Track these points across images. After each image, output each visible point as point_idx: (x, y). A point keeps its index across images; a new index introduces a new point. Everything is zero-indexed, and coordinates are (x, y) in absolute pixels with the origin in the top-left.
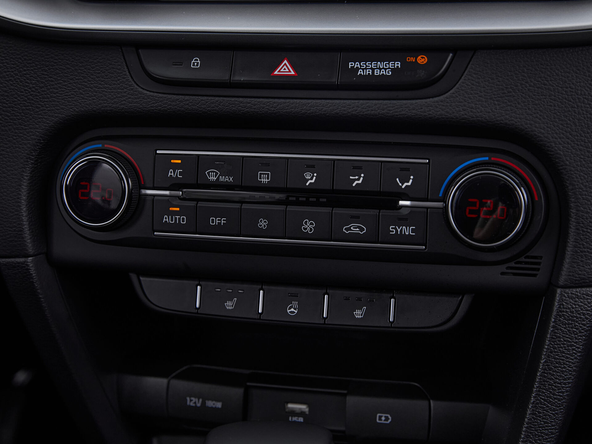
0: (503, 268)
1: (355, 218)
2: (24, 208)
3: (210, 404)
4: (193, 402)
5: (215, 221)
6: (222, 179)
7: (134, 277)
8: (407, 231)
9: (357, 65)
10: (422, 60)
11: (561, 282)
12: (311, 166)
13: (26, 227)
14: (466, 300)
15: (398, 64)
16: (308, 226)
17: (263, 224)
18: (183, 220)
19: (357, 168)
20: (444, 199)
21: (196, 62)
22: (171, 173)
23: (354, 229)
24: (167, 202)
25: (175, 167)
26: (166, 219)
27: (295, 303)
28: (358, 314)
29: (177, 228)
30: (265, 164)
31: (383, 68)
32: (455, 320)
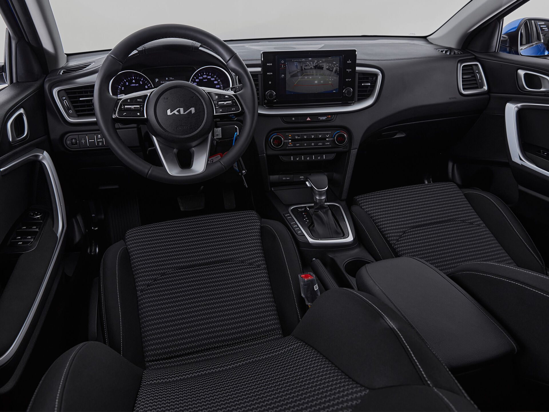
0: (342, 148)
1: (320, 142)
2: (264, 146)
3: (287, 178)
4: (284, 179)
5: (297, 145)
6: (298, 138)
7: (280, 156)
8: (328, 143)
9: (320, 118)
10: (330, 116)
11: (352, 149)
12: (313, 134)
13: (264, 148)
14: (335, 154)
15: (326, 117)
16: (313, 144)
17: (305, 144)
18: (292, 145)
19: (320, 134)
20: (334, 138)
21: (293, 119)
22: (289, 137)
23: (320, 144)
24: (289, 142)
25: (290, 136)
26: (289, 145)
27: (308, 157)
28: (319, 158)
29: (291, 147)
30: (305, 135)
31: (324, 118)
32: (334, 158)
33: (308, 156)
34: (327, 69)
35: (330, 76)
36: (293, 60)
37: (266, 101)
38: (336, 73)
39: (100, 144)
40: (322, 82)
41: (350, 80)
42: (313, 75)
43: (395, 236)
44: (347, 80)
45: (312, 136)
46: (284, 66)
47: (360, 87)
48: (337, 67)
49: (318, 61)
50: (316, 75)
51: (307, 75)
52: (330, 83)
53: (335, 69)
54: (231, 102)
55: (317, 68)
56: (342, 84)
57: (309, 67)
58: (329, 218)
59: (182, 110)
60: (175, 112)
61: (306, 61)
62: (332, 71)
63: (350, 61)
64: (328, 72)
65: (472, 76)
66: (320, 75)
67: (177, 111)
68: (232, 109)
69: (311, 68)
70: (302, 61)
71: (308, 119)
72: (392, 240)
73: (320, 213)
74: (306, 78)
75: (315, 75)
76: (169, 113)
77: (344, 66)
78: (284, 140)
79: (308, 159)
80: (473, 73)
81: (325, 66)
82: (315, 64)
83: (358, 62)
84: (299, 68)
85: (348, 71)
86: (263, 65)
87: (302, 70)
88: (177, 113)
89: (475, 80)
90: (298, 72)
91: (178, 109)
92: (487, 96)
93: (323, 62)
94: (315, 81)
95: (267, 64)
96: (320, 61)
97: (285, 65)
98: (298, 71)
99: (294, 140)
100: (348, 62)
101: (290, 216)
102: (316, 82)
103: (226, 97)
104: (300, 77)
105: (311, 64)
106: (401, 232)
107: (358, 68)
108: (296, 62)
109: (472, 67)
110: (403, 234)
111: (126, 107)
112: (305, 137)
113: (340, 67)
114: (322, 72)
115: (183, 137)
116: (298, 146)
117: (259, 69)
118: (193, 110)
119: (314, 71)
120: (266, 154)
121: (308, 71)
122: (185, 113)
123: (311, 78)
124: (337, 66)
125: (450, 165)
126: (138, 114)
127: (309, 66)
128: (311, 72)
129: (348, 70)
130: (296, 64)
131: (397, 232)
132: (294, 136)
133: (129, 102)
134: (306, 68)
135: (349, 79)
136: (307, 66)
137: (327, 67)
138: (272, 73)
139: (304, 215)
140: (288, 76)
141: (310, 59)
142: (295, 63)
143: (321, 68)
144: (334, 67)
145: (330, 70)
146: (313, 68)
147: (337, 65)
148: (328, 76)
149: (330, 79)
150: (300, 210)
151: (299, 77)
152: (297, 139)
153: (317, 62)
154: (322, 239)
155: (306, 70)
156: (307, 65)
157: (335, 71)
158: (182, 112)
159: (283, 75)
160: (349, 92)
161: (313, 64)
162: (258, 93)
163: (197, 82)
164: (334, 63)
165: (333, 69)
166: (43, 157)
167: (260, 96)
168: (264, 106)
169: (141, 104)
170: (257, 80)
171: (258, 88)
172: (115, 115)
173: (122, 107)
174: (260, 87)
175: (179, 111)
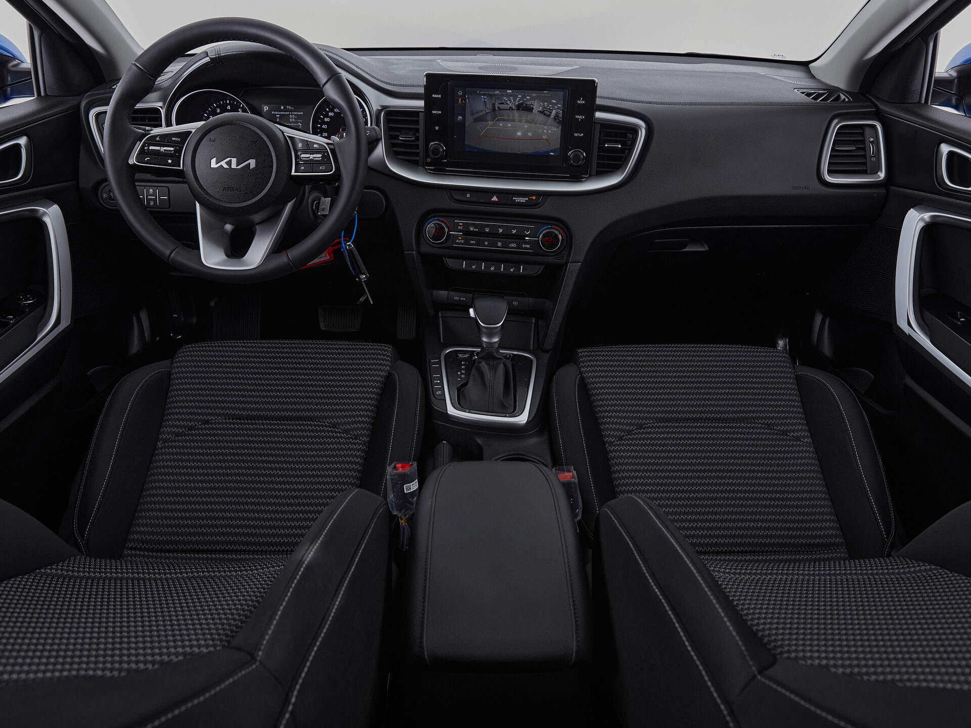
0: (553, 257)
1: (513, 242)
2: (414, 237)
3: (462, 299)
4: (456, 298)
5: (472, 242)
6: (475, 230)
7: (444, 258)
8: (528, 246)
9: (515, 198)
10: (534, 198)
11: (570, 261)
12: (501, 227)
13: (414, 241)
14: (543, 267)
15: (527, 199)
16: (500, 244)
17: (486, 243)
18: (463, 241)
19: (514, 228)
20: (538, 237)
21: (468, 195)
22: (459, 228)
23: (513, 245)
24: (458, 236)
25: (461, 226)
26: (457, 241)
27: (493, 267)
28: (512, 270)
29: (460, 244)
30: (487, 226)
31: (523, 200)
32: (540, 272)
33: (493, 265)
34: (540, 112)
35: (545, 124)
36: (478, 92)
37: (429, 160)
38: (556, 119)
39: (152, 203)
40: (530, 134)
41: (582, 135)
42: (513, 121)
43: (618, 430)
44: (576, 135)
45: (500, 230)
46: (462, 101)
47: (601, 149)
48: (558, 109)
49: (524, 97)
50: (520, 121)
51: (503, 120)
52: (544, 137)
53: (554, 112)
54: (320, 155)
55: (521, 109)
56: (567, 140)
57: (507, 107)
58: (496, 378)
59: (234, 161)
60: (224, 163)
61: (503, 96)
62: (549, 116)
63: (583, 100)
64: (541, 118)
65: (857, 148)
66: (527, 122)
67: (226, 163)
68: (321, 168)
69: (511, 109)
70: (495, 95)
71: (495, 199)
72: (609, 436)
73: (484, 365)
74: (501, 125)
75: (517, 120)
76: (214, 165)
77: (570, 109)
78: (449, 231)
79: (492, 269)
80: (863, 142)
81: (537, 106)
82: (519, 101)
83: (599, 101)
84: (489, 106)
85: (578, 119)
86: (426, 97)
87: (494, 110)
88: (226, 166)
89: (864, 156)
90: (486, 113)
91: (228, 159)
92: (883, 191)
93: (533, 99)
94: (518, 131)
95: (433, 96)
96: (528, 96)
97: (464, 99)
98: (487, 111)
99: (466, 233)
100: (579, 102)
101: (440, 363)
102: (519, 134)
103: (315, 146)
104: (490, 123)
105: (510, 100)
106: (633, 424)
107: (598, 115)
108: (484, 95)
109: (863, 129)
110: (636, 429)
111: (151, 148)
112: (487, 231)
113: (563, 111)
114: (530, 116)
115: (233, 206)
116: (473, 244)
117: (421, 103)
118: (252, 163)
119: (516, 114)
120: (418, 251)
121: (505, 112)
122: (239, 167)
123: (509, 125)
124: (559, 108)
125: (818, 319)
126: (170, 161)
127: (507, 104)
128: (511, 115)
129: (578, 117)
130: (483, 99)
131: (627, 424)
132: (468, 225)
133: (158, 141)
134: (502, 106)
135: (581, 133)
136: (503, 103)
137: (541, 109)
138: (440, 112)
139: (463, 365)
140: (469, 120)
141: (510, 91)
142: (483, 97)
143: (530, 109)
144: (552, 110)
145: (545, 114)
146: (514, 107)
147: (559, 105)
148: (540, 124)
149: (545, 131)
150: (460, 356)
152: (473, 231)
153: (521, 99)
154: (472, 411)
155: (502, 111)
156: (504, 101)
157: (555, 117)
158: (234, 166)
159: (461, 117)
160: (577, 157)
161: (515, 100)
162: (418, 145)
163: (330, 117)
164: (554, 101)
165: (551, 113)
166: (45, 213)
167: (421, 150)
168: (426, 169)
169: (178, 146)
170: (417, 122)
171: (418, 137)
172: (132, 160)
173: (145, 148)
174: (421, 134)
175: (229, 163)
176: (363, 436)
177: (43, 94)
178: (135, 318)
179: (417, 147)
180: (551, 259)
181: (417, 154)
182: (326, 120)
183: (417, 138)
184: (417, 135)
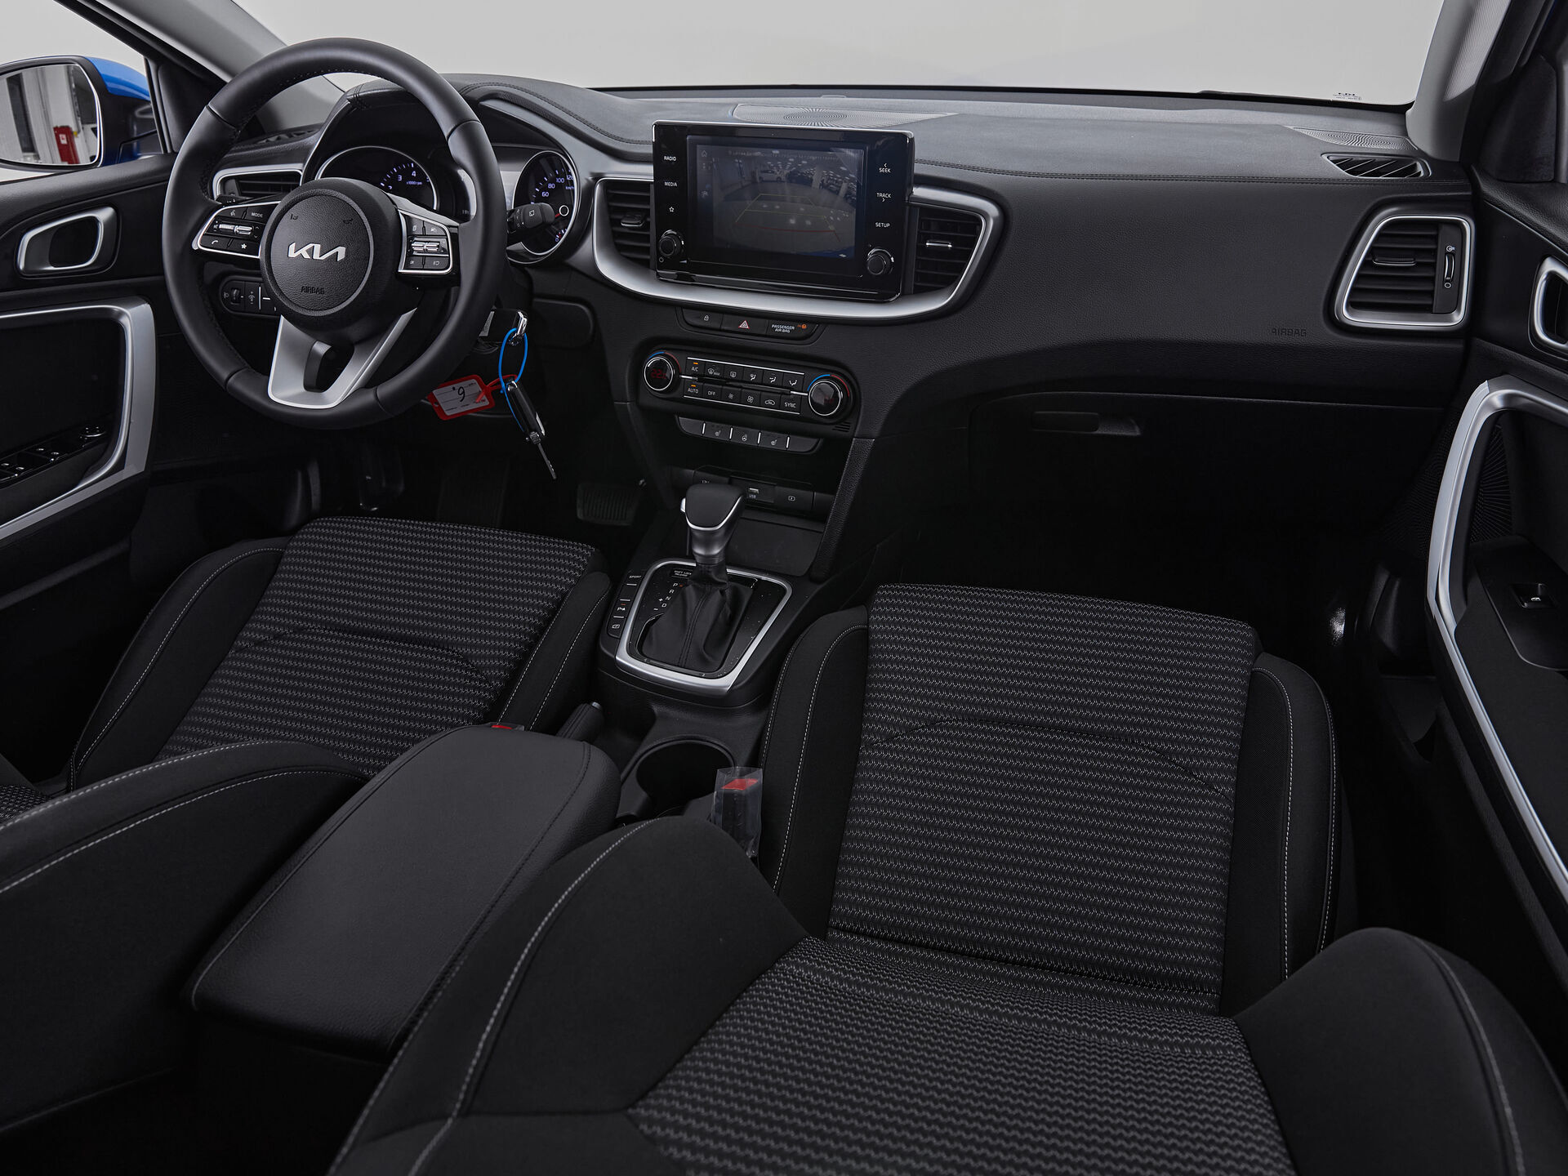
0: (833, 427)
1: (770, 398)
2: (627, 379)
5: (710, 393)
6: (715, 373)
7: (674, 417)
8: (793, 405)
9: (776, 326)
10: (804, 327)
11: (856, 434)
12: (753, 371)
13: (627, 388)
14: (820, 441)
15: (793, 328)
16: (750, 399)
17: (731, 396)
18: (697, 391)
19: (773, 374)
21: (707, 318)
22: (693, 369)
23: (770, 402)
24: (691, 381)
25: (695, 366)
26: (689, 390)
27: (746, 436)
28: (773, 443)
29: (695, 395)
30: (734, 368)
31: (786, 329)
32: (815, 450)
33: (746, 432)
34: (823, 186)
35: (831, 207)
36: (730, 152)
37: (662, 260)
38: (847, 199)
40: (808, 223)
41: (888, 225)
42: (783, 199)
43: (889, 724)
44: (878, 225)
45: (751, 376)
46: (706, 167)
47: (920, 250)
48: (850, 181)
49: (798, 161)
50: (793, 201)
51: (768, 199)
52: (831, 228)
53: (844, 186)
55: (794, 180)
56: (865, 235)
57: (774, 177)
58: (706, 612)
59: (317, 247)
60: (304, 252)
61: (766, 159)
62: (837, 192)
63: (888, 168)
64: (825, 196)
65: (1418, 264)
66: (803, 201)
67: (307, 251)
68: (434, 263)
69: (779, 180)
70: (754, 157)
71: (744, 325)
72: (872, 731)
73: (690, 591)
74: (765, 206)
75: (789, 198)
76: (292, 254)
77: (870, 179)
78: (679, 373)
79: (744, 439)
80: (1433, 253)
81: (817, 176)
82: (790, 168)
83: (919, 169)
84: (747, 175)
85: (881, 198)
86: (656, 160)
87: (754, 182)
88: (306, 256)
89: (1432, 280)
90: (743, 187)
91: (311, 245)
93: (811, 164)
94: (790, 217)
95: (665, 158)
96: (804, 159)
97: (709, 163)
98: (744, 184)
99: (702, 377)
100: (881, 170)
101: (639, 582)
102: (792, 221)
103: (432, 230)
105: (778, 167)
106: (920, 719)
107: (919, 192)
108: (739, 157)
109: (1438, 230)
110: (923, 727)
111: (221, 226)
112: (733, 376)
113: (858, 184)
114: (807, 193)
115: (317, 314)
116: (712, 397)
117: (650, 170)
118: (341, 252)
119: (787, 189)
120: (636, 403)
121: (771, 186)
122: (322, 258)
123: (777, 207)
124: (852, 180)
125: (1382, 580)
126: (244, 246)
127: (773, 172)
128: (780, 191)
129: (881, 195)
130: (738, 165)
131: (909, 717)
132: (706, 366)
133: (233, 217)
134: (766, 176)
135: (886, 223)
136: (767, 172)
137: (824, 180)
138: (675, 184)
139: (673, 588)
140: (717, 197)
141: (777, 152)
142: (737, 161)
143: (806, 181)
144: (842, 183)
145: (830, 190)
146: (783, 178)
147: (851, 176)
148: (823, 206)
149: (832, 218)
150: (674, 573)
151: (748, 202)
152: (712, 376)
153: (794, 164)
155: (765, 184)
156: (768, 168)
157: (846, 195)
158: (316, 254)
159: (706, 193)
160: (877, 263)
161: (784, 167)
162: (648, 236)
163: (550, 191)
164: (843, 168)
165: (840, 187)
166: (121, 314)
167: (652, 244)
168: (658, 274)
169: (258, 225)
170: (646, 200)
171: (649, 222)
172: (197, 244)
173: (215, 227)
174: (652, 219)
175: (311, 251)
176: (497, 678)
177: (169, 151)
178: (300, 475)
179: (647, 239)
180: (829, 430)
181: (647, 250)
182: (544, 194)
183: (647, 226)
184: (648, 220)
